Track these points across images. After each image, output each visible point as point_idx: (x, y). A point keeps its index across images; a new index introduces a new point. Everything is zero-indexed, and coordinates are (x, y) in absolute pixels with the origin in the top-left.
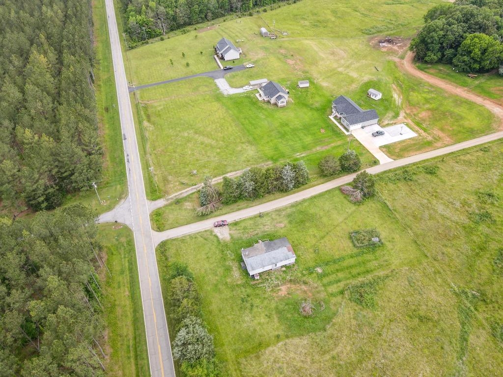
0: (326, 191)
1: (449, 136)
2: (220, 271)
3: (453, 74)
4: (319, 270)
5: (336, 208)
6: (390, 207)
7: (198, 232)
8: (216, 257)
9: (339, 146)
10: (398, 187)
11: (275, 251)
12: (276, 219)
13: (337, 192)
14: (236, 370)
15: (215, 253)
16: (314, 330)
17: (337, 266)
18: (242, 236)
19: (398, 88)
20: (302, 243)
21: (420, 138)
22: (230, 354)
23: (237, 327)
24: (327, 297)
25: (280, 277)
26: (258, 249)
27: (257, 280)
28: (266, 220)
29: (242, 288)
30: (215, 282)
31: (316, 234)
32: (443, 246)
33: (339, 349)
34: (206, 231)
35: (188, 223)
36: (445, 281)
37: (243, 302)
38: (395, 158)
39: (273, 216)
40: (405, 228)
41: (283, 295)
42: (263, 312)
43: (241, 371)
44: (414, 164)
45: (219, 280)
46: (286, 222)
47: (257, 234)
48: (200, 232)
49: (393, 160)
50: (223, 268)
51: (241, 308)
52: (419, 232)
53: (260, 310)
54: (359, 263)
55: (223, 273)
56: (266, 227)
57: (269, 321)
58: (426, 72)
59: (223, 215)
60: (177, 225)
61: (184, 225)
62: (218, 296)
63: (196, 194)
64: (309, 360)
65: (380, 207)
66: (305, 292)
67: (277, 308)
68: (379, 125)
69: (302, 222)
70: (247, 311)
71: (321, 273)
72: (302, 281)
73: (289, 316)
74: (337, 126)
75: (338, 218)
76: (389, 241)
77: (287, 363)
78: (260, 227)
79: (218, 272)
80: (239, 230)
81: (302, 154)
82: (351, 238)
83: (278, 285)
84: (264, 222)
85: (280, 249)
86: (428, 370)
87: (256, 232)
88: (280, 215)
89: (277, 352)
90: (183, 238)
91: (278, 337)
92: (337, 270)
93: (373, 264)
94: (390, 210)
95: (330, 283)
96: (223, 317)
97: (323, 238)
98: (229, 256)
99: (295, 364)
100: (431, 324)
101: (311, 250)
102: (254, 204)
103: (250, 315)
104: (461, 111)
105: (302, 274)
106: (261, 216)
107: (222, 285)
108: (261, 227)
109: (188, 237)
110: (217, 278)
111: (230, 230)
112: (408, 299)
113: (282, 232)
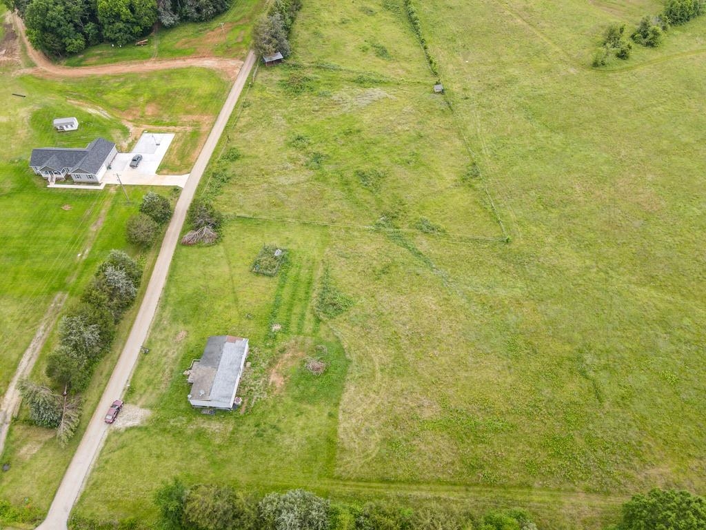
0: (173, 260)
1: (202, 114)
2: (194, 447)
3: (120, 51)
4: (277, 327)
5: (205, 265)
6: (248, 216)
7: (98, 454)
8: (166, 444)
9: (113, 207)
10: (228, 194)
11: (223, 358)
12: (168, 336)
13: (184, 249)
14: (345, 485)
15: (158, 443)
16: (344, 372)
17: (284, 308)
18: (158, 392)
19: (81, 100)
20: (227, 325)
21: (180, 134)
22: (322, 484)
23: (291, 458)
24: (314, 338)
25: (256, 375)
26: (203, 377)
27: (242, 403)
28: (157, 349)
29: (240, 428)
30: (207, 462)
31: (227, 304)
32: (324, 207)
33: (376, 360)
34: (107, 441)
35: (67, 465)
36: (359, 230)
37: (262, 436)
38: (186, 170)
39: (158, 337)
40: (282, 221)
41: (283, 383)
42: (290, 417)
43: (349, 479)
44: (211, 162)
45: (209, 454)
46: (181, 327)
47: (172, 371)
48: (102, 452)
49: (189, 175)
50: (192, 442)
51: (268, 442)
52: (296, 213)
53: (286, 420)
54: (294, 285)
55: (200, 444)
56: (170, 354)
57: (306, 416)
58: (85, 65)
59: (97, 403)
60: (54, 484)
61: (65, 472)
62: (232, 466)
63: (16, 427)
64: (373, 395)
65: (240, 225)
66: (294, 357)
67: (295, 399)
68: (122, 152)
69: (196, 309)
70: (278, 436)
71: (282, 327)
72: (278, 352)
73: (313, 389)
74: (77, 189)
75: (223, 270)
76: (288, 243)
77: (366, 420)
78: (163, 363)
79: (195, 451)
80: (145, 391)
81: (84, 252)
82: (258, 273)
83: (266, 383)
84: (160, 352)
85: (224, 350)
86: (431, 298)
87: (167, 370)
88: (165, 329)
89: (348, 425)
90: (91, 483)
91: (330, 415)
92: (289, 310)
93: (304, 274)
94: (251, 218)
95: (300, 326)
96: (267, 472)
97: (236, 300)
98: (179, 424)
99: (371, 412)
100: (393, 267)
101: (245, 321)
102: (118, 352)
103: (285, 435)
104: (178, 84)
105: (270, 347)
106: (145, 351)
107: (219, 454)
108: (164, 359)
109: (95, 474)
110: (202, 457)
111: (136, 404)
112: (360, 269)
113: (193, 339)
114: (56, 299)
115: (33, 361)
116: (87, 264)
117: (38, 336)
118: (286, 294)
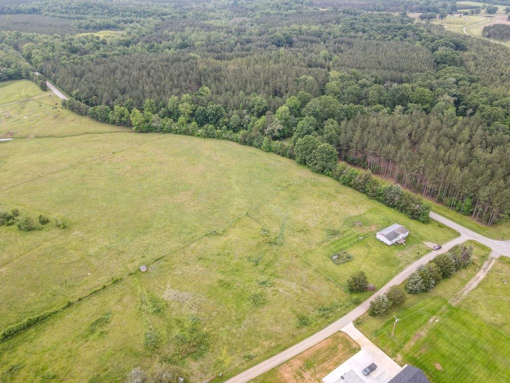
12: (406, 258)
17: (352, 241)
28: (412, 256)
39: (410, 260)
46: (398, 257)
49: (341, 330)
56: (408, 253)
57: (372, 217)
67: (372, 222)
70: (384, 218)
73: (364, 220)
75: (365, 267)
76: (326, 260)
80: (423, 248)
81: (434, 321)
87: (412, 249)
88: (406, 261)
96: (393, 215)
97: (369, 253)
98: (415, 235)
101: (371, 246)
105: (368, 235)
106: (418, 258)
108: (411, 252)
109: (449, 240)
110: (411, 226)
111: (428, 247)
113: (396, 251)
114: (456, 303)
115: (470, 282)
116: (434, 313)
117: (467, 292)
118: (347, 245)
